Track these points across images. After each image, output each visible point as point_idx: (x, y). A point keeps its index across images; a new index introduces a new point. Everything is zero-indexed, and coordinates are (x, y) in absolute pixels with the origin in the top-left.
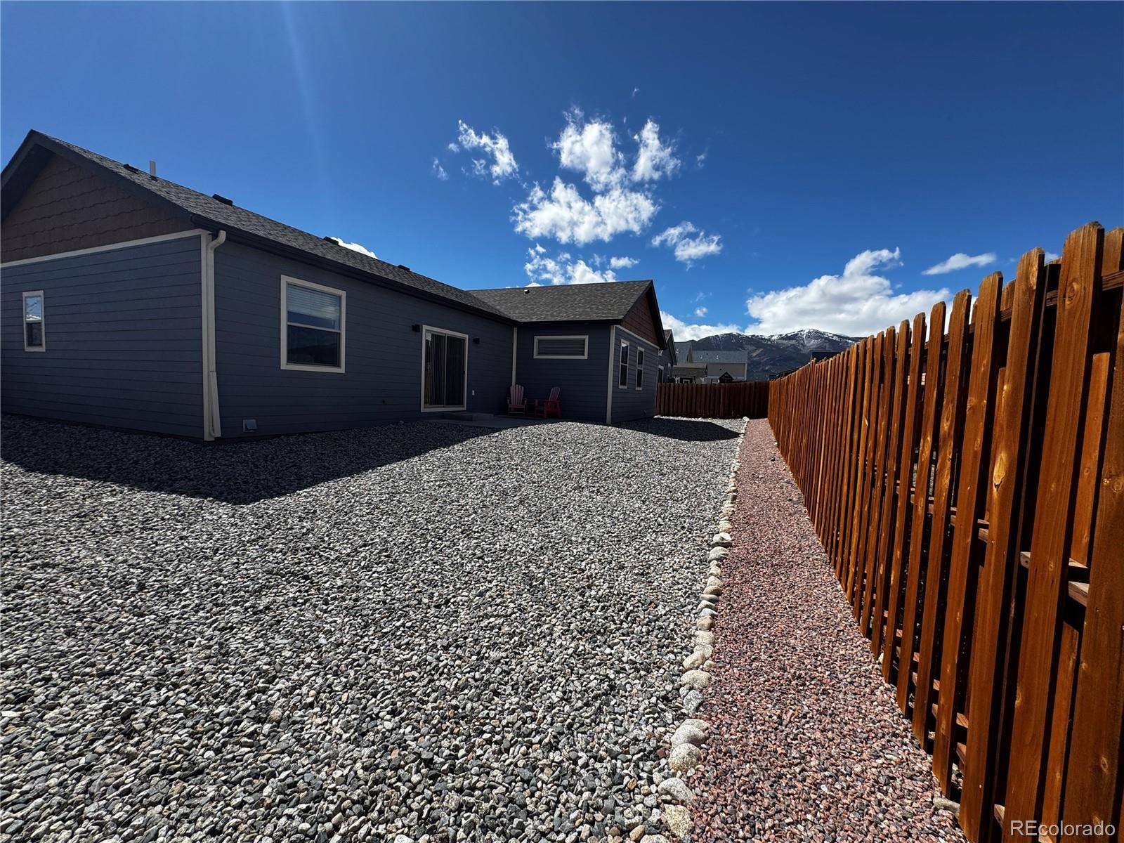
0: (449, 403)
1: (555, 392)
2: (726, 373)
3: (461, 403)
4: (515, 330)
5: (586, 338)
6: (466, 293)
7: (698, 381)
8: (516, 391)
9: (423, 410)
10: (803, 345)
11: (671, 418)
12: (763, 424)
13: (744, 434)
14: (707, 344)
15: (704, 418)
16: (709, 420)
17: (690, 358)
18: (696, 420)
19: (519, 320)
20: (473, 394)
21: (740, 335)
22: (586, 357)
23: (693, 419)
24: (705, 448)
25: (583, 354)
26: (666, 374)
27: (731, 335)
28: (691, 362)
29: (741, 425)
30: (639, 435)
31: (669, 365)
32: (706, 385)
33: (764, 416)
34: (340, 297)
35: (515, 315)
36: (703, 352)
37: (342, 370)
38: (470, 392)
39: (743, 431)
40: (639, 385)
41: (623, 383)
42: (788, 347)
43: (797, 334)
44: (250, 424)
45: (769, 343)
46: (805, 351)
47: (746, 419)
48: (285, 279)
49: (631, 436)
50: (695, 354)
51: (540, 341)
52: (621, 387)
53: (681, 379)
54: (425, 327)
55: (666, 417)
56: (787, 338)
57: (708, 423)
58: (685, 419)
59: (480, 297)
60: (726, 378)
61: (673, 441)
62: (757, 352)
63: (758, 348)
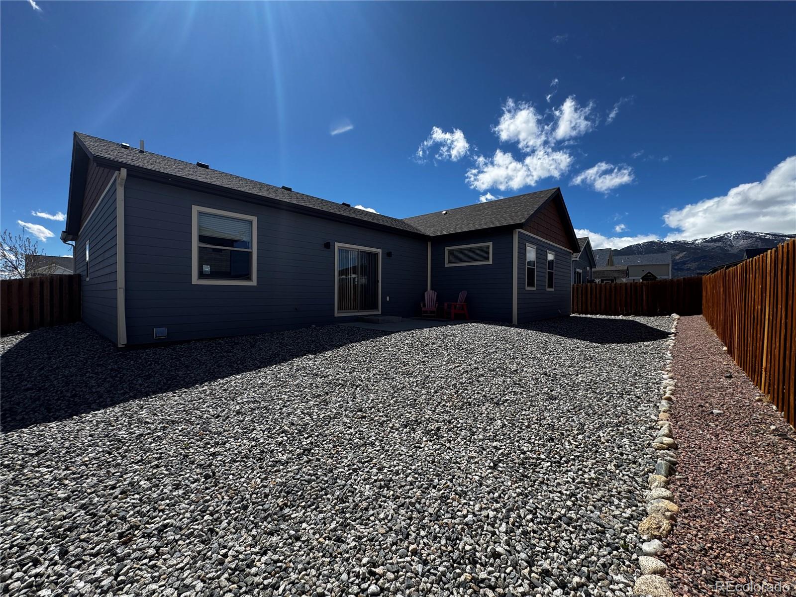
0: (363, 308)
1: (462, 295)
2: (649, 273)
3: (375, 307)
4: (429, 244)
5: (490, 244)
6: (401, 222)
7: (618, 281)
8: (430, 296)
9: (336, 315)
10: (731, 246)
11: (589, 316)
12: (698, 321)
13: (675, 334)
14: (629, 251)
15: (625, 315)
16: (631, 318)
17: (610, 262)
18: (617, 317)
19: (431, 235)
20: (388, 300)
21: (661, 242)
22: (491, 262)
23: (613, 317)
24: (622, 352)
25: (488, 260)
26: (584, 277)
27: (652, 243)
28: (612, 265)
29: (671, 322)
30: (542, 337)
31: (588, 268)
32: (626, 283)
33: (699, 312)
34: (250, 222)
35: (430, 232)
36: (624, 257)
37: (254, 283)
38: (384, 298)
39: (673, 330)
40: (550, 286)
41: (531, 284)
42: (714, 248)
43: (722, 237)
44: (160, 332)
45: (693, 246)
46: (735, 251)
47: (675, 316)
48: (195, 209)
49: (532, 337)
50: (615, 259)
51: (450, 251)
52: (527, 288)
53: (602, 281)
54: (337, 245)
55: (584, 316)
56: (712, 240)
57: (630, 321)
58: (604, 317)
59: (409, 222)
60: (648, 277)
61: (581, 344)
62: (681, 255)
63: (681, 252)
